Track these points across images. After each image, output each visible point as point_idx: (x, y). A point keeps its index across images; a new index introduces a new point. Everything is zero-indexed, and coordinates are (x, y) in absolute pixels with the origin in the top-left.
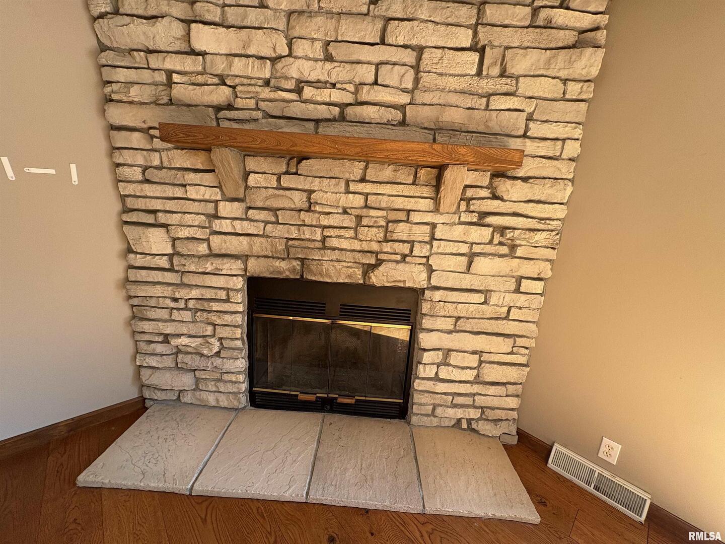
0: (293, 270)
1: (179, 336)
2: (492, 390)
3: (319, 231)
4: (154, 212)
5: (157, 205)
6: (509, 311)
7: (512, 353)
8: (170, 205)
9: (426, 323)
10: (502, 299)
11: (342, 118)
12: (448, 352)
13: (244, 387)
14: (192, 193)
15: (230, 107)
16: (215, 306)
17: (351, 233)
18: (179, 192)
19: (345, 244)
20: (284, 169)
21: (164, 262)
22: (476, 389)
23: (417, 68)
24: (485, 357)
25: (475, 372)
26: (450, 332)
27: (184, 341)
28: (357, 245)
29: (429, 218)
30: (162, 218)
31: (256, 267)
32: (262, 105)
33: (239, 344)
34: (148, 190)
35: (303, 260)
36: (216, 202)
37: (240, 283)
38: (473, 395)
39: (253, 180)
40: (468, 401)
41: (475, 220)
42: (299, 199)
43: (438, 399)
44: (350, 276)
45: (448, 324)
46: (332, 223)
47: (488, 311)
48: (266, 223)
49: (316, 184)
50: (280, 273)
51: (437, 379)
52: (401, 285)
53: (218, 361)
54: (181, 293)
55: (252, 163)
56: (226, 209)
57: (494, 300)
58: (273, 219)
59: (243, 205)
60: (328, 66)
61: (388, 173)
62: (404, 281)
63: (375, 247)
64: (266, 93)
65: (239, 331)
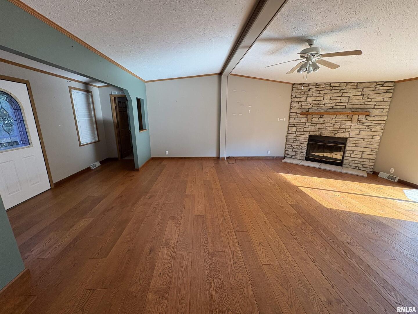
0: (319, 134)
1: (294, 145)
2: (365, 160)
3: (325, 127)
4: (294, 125)
5: (295, 123)
6: (370, 143)
7: (371, 152)
8: (297, 123)
9: (348, 145)
10: (368, 140)
11: (332, 108)
12: (353, 151)
13: (305, 156)
14: (302, 121)
15: (311, 108)
16: (302, 140)
17: (332, 127)
18: (300, 121)
19: (330, 129)
20: (320, 117)
21: (294, 133)
22: (361, 160)
23: (349, 99)
24: (363, 153)
25: (361, 156)
26: (354, 147)
27: (295, 146)
28: (333, 129)
29: (350, 124)
30: (296, 125)
31: (311, 134)
32: (317, 107)
33: (305, 147)
34: (294, 121)
35: (321, 132)
36: (306, 123)
37: (308, 136)
38: (360, 161)
39: (313, 119)
40: (359, 162)
41: (361, 124)
42: (322, 122)
43: (350, 162)
44: (331, 135)
45: (354, 145)
46: (328, 125)
47: (364, 142)
48: (315, 126)
49: (326, 119)
50: (316, 134)
51: (350, 157)
52: (343, 137)
53: (301, 150)
54: (297, 138)
55: (313, 116)
56: (307, 124)
57: (366, 140)
58: (316, 125)
59: (311, 123)
60: (331, 100)
61: (341, 116)
62: (343, 136)
63: (337, 130)
64: (318, 105)
65: (306, 145)
